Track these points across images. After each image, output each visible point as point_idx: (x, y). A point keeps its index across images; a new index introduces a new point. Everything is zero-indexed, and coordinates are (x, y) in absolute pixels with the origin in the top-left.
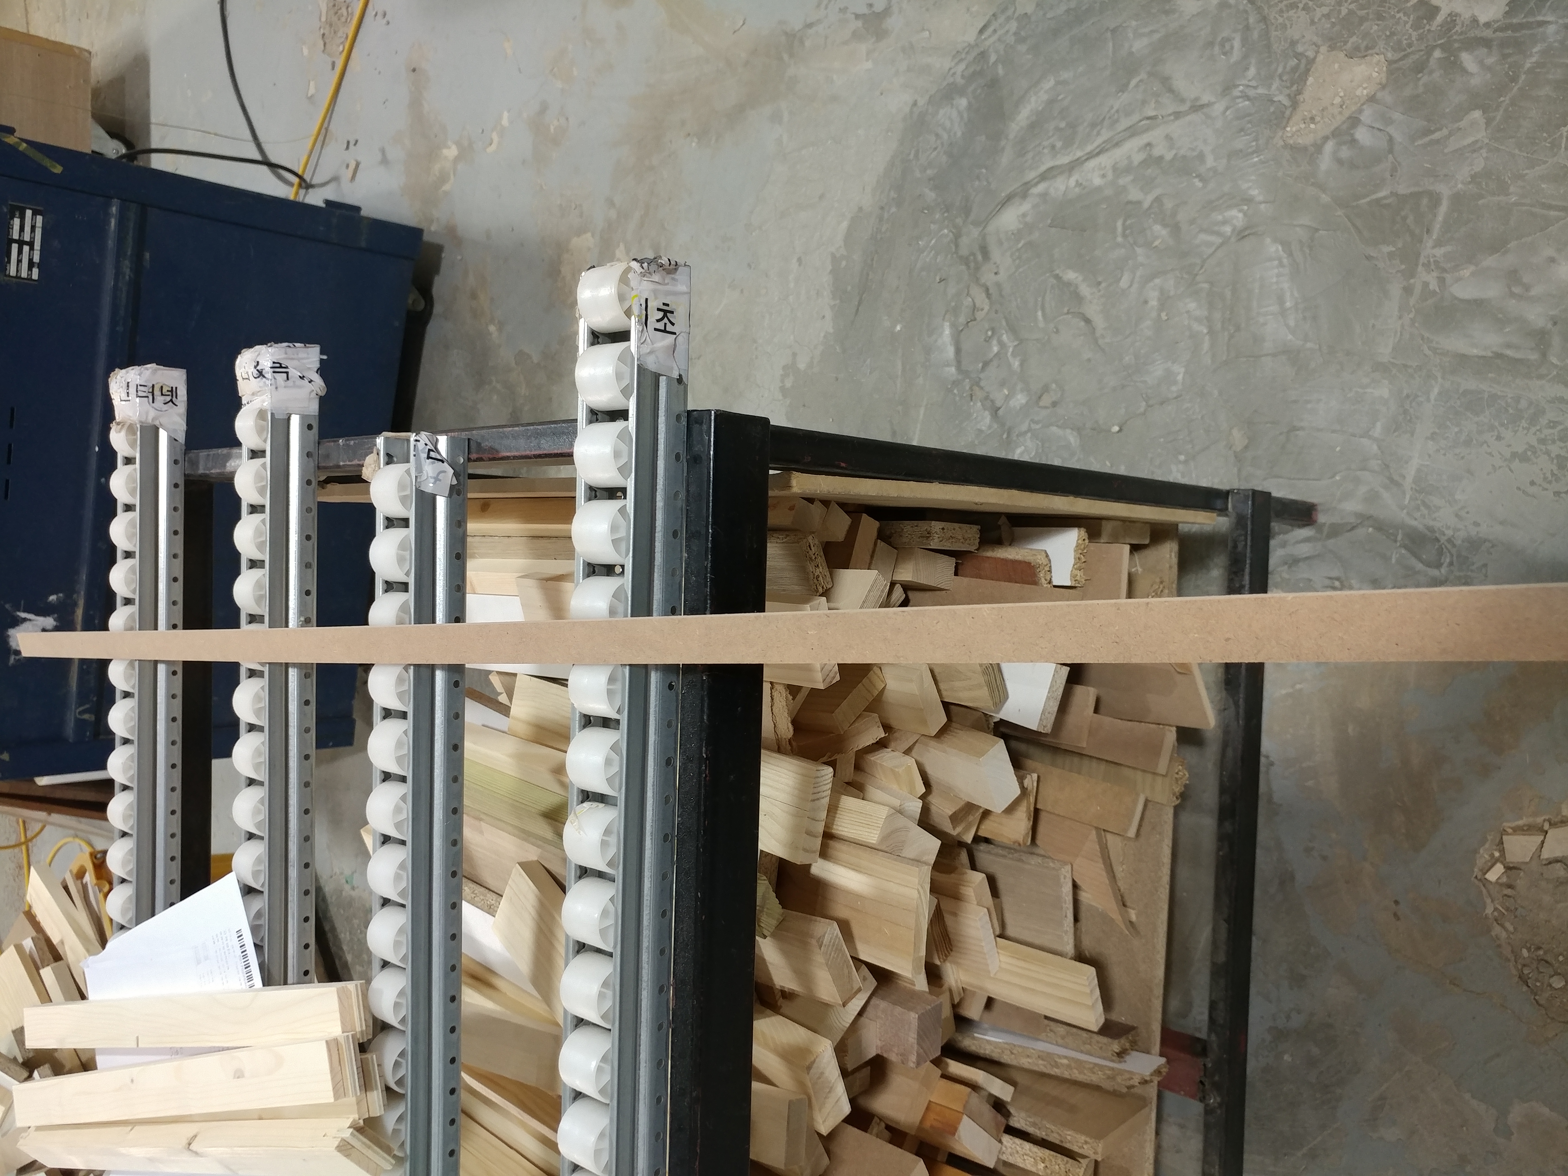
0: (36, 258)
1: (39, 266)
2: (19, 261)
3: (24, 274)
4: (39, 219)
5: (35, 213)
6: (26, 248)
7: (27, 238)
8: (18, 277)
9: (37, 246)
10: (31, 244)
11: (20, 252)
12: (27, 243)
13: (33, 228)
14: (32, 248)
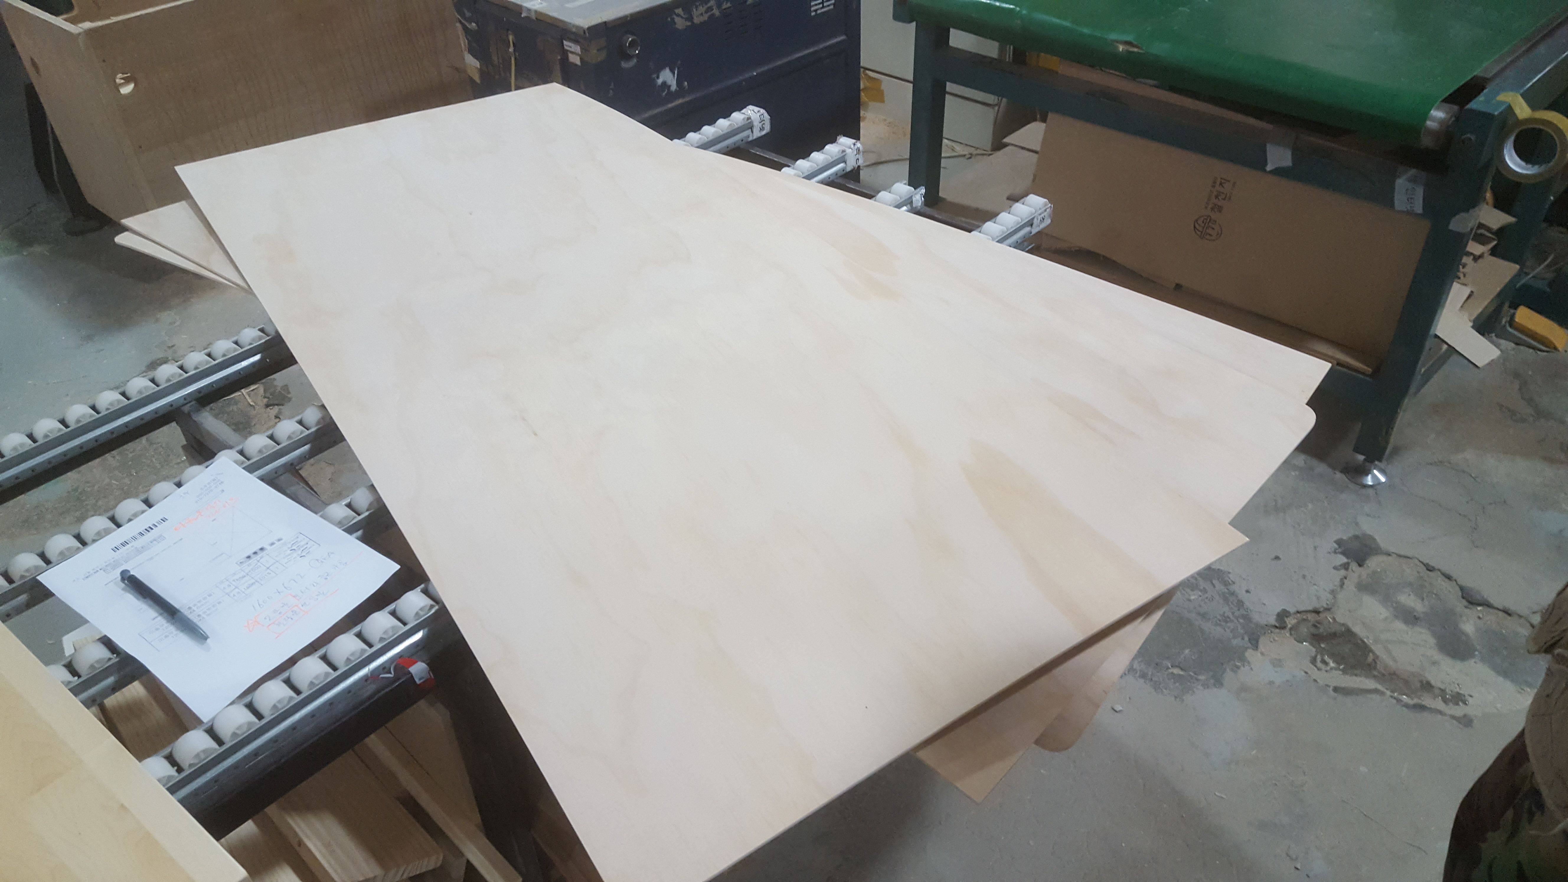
0: (819, 12)
1: (816, 14)
2: (816, 5)
3: (812, 9)
4: (832, 7)
5: (834, 4)
6: (821, 6)
7: (825, 4)
8: (811, 7)
9: (823, 10)
10: (823, 7)
11: (819, 4)
12: (823, 5)
13: (828, 6)
14: (822, 8)
